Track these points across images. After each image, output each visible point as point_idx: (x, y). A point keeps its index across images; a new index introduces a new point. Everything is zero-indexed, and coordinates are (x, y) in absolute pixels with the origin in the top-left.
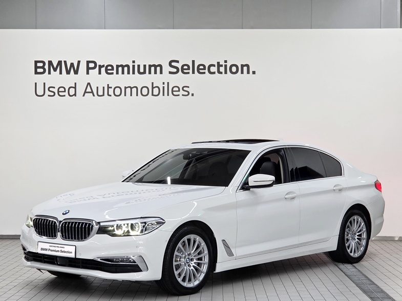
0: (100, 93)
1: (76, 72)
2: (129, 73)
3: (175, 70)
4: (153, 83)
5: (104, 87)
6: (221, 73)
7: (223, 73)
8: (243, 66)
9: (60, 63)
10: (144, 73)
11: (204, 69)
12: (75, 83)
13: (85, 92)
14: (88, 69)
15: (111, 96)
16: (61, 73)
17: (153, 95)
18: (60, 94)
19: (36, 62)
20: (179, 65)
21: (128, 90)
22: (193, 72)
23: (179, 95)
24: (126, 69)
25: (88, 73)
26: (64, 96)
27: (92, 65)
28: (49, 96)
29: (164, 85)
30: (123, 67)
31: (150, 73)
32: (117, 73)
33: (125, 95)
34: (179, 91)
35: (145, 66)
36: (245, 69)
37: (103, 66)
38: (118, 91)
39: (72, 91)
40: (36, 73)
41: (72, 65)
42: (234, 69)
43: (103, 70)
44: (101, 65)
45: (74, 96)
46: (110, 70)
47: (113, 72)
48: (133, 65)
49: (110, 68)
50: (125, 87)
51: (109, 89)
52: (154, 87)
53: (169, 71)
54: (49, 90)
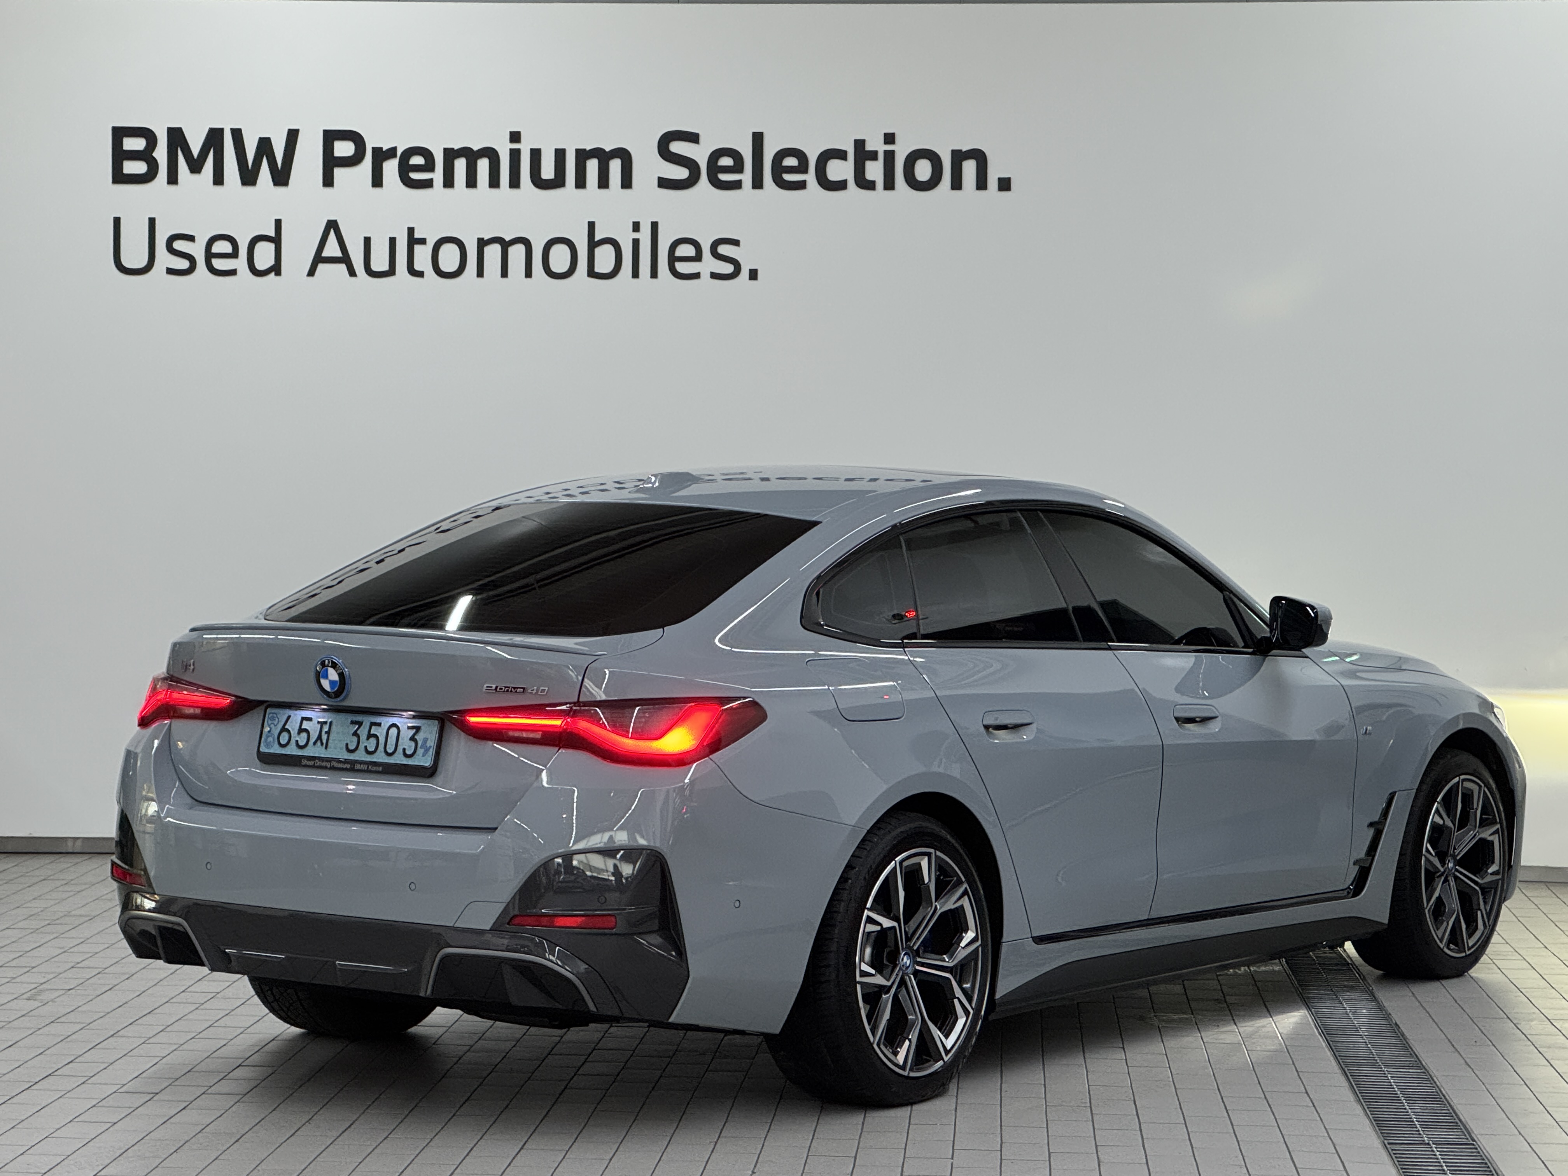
0: (380, 263)
1: (281, 177)
2: (494, 182)
3: (681, 173)
4: (591, 226)
5: (393, 241)
6: (870, 186)
7: (880, 184)
8: (958, 157)
9: (214, 138)
10: (558, 182)
11: (803, 168)
12: (278, 223)
13: (319, 259)
14: (331, 163)
15: (420, 274)
16: (218, 179)
17: (592, 273)
18: (218, 264)
19: (119, 134)
20: (700, 154)
21: (493, 253)
22: (758, 184)
23: (697, 276)
24: (483, 165)
25: (328, 181)
26: (233, 272)
27: (344, 149)
28: (171, 271)
29: (636, 235)
30: (471, 156)
31: (581, 183)
32: (449, 182)
33: (480, 273)
34: (698, 258)
35: (560, 154)
36: (969, 168)
37: (392, 153)
38: (449, 258)
39: (264, 255)
40: (119, 177)
41: (265, 145)
42: (923, 170)
43: (391, 168)
44: (381, 148)
45: (273, 273)
46: (418, 168)
47: (431, 180)
48: (511, 150)
49: (417, 160)
50: (479, 239)
51: (417, 248)
52: (596, 240)
53: (659, 178)
54: (171, 250)
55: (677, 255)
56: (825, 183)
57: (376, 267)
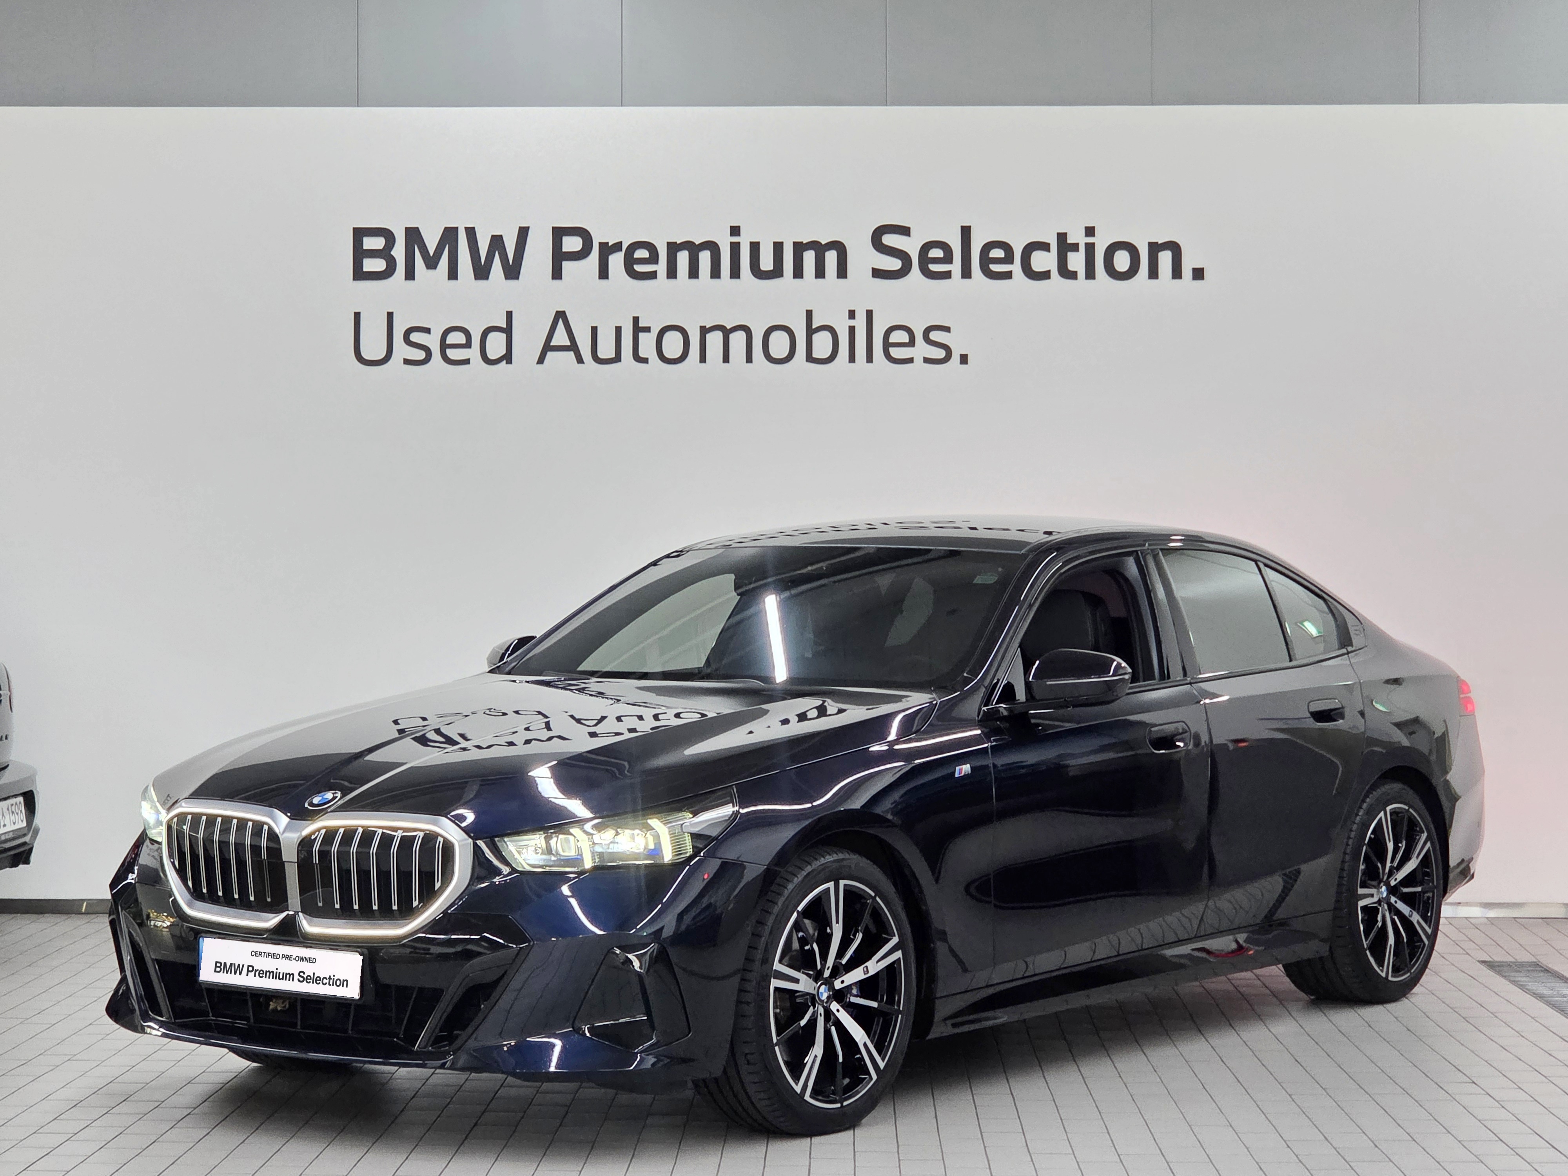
0: (606, 350)
1: (512, 272)
2: (716, 273)
3: (895, 264)
4: (809, 314)
5: (618, 330)
6: (1073, 275)
7: (1082, 273)
8: (1155, 248)
9: (449, 235)
10: (777, 272)
11: (1009, 258)
12: (509, 314)
13: (548, 347)
14: (559, 257)
15: (645, 361)
16: (453, 274)
17: (810, 358)
18: (452, 354)
19: (359, 234)
20: (911, 246)
21: (715, 340)
22: (966, 273)
23: (910, 361)
24: (705, 257)
25: (557, 274)
26: (467, 362)
27: (572, 244)
28: (407, 362)
29: (852, 323)
30: (693, 249)
31: (798, 273)
32: (672, 273)
33: (703, 359)
34: (911, 344)
35: (778, 247)
36: (1165, 258)
37: (618, 247)
38: (673, 345)
39: (496, 345)
40: (359, 274)
41: (497, 242)
42: (1122, 261)
43: (616, 261)
44: (608, 243)
45: (505, 361)
46: (643, 261)
47: (656, 271)
48: (731, 243)
49: (641, 254)
50: (701, 327)
51: (641, 335)
52: (814, 327)
53: (873, 269)
54: (408, 342)
55: (891, 341)
56: (1030, 273)
57: (601, 355)
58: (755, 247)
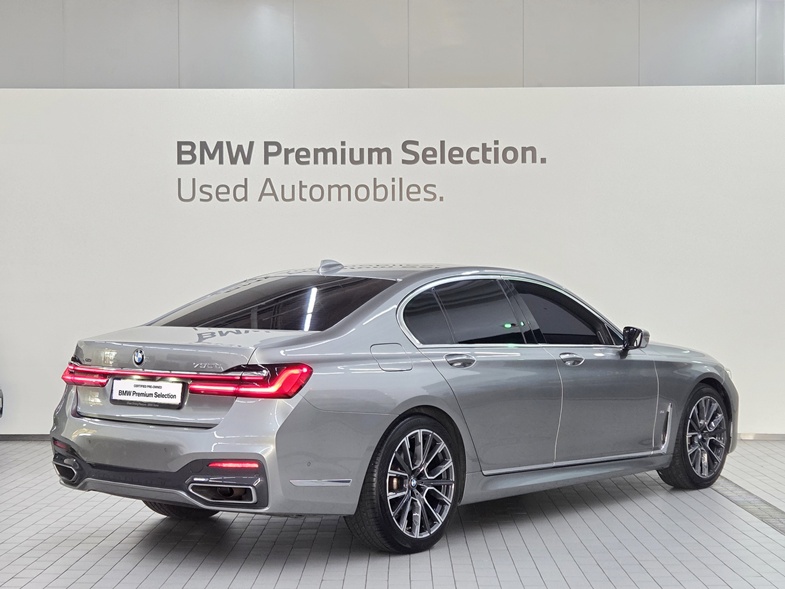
0: (288, 195)
1: (247, 161)
2: (335, 162)
3: (412, 158)
4: (375, 179)
5: (293, 186)
6: (489, 162)
7: (493, 161)
8: (524, 150)
9: (219, 145)
10: (361, 161)
11: (461, 155)
12: (246, 179)
13: (263, 194)
14: (267, 155)
15: (305, 200)
16: (221, 162)
17: (375, 199)
18: (221, 196)
19: (180, 144)
20: (419, 150)
21: (335, 191)
22: (443, 161)
23: (418, 200)
24: (330, 155)
25: (266, 162)
26: (227, 200)
27: (273, 149)
28: (201, 200)
29: (393, 183)
30: (325, 151)
31: (370, 162)
32: (316, 162)
33: (330, 199)
34: (419, 192)
35: (362, 150)
36: (529, 154)
37: (293, 150)
38: (317, 193)
39: (240, 193)
40: (180, 161)
41: (240, 148)
42: (510, 155)
43: (292, 156)
44: (288, 149)
45: (244, 200)
46: (303, 157)
47: (309, 161)
48: (342, 149)
49: (303, 153)
50: (329, 185)
51: (303, 189)
52: (377, 185)
53: (403, 160)
54: (201, 190)
55: (411, 190)
56: (470, 160)
57: (286, 197)
58: (352, 150)
